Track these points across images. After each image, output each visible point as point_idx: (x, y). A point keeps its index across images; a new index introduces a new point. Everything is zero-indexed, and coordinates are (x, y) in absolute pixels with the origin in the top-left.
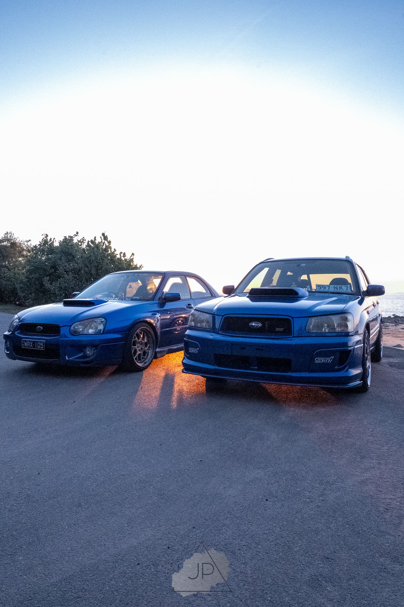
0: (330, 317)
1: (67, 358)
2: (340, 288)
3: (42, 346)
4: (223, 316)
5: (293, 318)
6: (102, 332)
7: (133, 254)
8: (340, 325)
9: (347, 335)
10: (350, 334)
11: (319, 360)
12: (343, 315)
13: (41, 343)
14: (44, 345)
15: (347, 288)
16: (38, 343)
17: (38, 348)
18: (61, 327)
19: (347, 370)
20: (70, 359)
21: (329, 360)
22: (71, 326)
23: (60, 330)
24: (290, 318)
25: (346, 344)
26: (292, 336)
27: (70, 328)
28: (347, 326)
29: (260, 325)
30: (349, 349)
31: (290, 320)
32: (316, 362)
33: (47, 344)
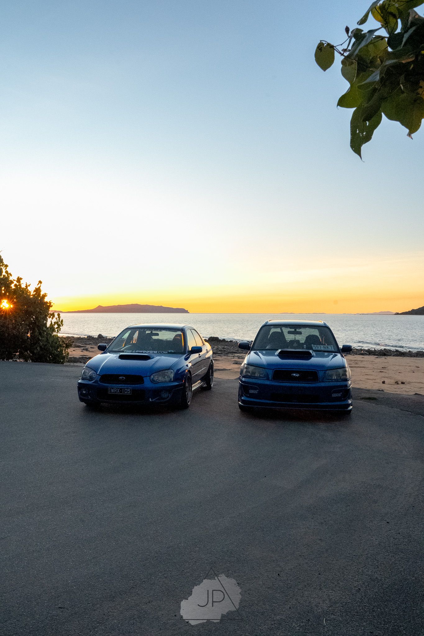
0: (338, 370)
1: (150, 400)
2: (327, 347)
3: (129, 392)
4: (273, 369)
5: (318, 371)
6: (172, 380)
7: (40, 282)
8: (343, 375)
9: (346, 380)
10: (348, 380)
11: (334, 395)
12: (344, 369)
13: (128, 389)
14: (131, 392)
15: (332, 348)
16: (125, 390)
17: (125, 393)
18: (144, 377)
19: (347, 401)
20: (153, 400)
21: (339, 395)
22: (150, 376)
23: (143, 379)
24: (316, 371)
25: (346, 386)
26: (319, 382)
27: (150, 378)
28: (346, 375)
29: (298, 375)
30: (348, 388)
31: (316, 372)
32: (333, 396)
33: (133, 391)
